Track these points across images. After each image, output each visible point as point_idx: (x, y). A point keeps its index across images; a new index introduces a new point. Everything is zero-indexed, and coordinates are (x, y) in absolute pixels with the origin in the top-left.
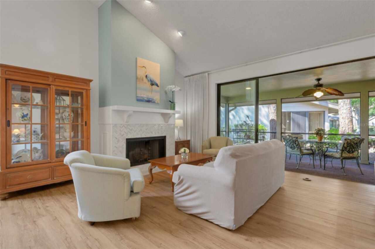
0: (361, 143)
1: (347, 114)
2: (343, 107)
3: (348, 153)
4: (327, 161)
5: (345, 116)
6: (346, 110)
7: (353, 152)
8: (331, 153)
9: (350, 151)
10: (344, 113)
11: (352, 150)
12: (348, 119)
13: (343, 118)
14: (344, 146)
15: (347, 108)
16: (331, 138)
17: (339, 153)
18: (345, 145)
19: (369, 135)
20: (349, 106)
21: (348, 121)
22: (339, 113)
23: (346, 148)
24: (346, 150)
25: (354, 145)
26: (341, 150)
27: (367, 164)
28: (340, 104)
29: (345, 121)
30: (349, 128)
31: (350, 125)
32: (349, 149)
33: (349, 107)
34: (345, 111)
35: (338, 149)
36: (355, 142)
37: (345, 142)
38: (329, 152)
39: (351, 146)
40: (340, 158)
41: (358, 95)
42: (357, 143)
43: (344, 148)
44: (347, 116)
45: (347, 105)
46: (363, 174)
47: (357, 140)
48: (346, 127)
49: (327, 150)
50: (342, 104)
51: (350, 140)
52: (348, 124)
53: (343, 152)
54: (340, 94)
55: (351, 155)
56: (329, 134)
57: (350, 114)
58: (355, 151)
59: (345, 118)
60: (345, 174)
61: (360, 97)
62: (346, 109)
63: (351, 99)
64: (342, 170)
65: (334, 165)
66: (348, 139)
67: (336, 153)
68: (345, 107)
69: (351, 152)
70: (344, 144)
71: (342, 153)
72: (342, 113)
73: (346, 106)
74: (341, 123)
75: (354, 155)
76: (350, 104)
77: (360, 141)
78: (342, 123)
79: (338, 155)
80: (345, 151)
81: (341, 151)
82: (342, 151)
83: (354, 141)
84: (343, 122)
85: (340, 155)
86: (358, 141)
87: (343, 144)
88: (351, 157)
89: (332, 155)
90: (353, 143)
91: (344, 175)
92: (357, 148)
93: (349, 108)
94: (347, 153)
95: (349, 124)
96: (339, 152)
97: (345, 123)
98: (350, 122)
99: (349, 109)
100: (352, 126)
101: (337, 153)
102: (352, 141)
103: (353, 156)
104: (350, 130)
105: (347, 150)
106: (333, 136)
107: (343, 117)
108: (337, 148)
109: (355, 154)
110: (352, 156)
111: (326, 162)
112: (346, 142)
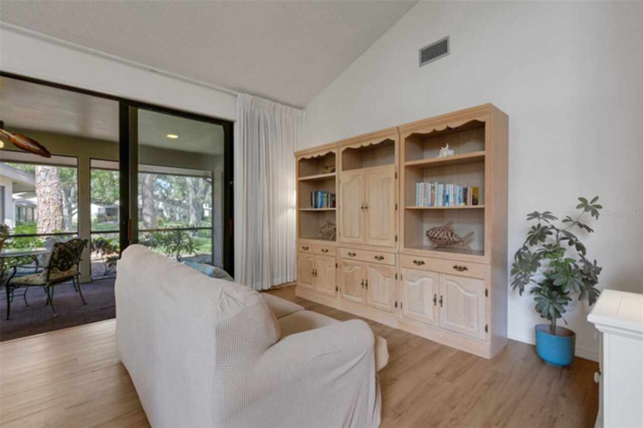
0: (82, 249)
1: (53, 196)
2: (44, 180)
3: (61, 270)
4: (13, 297)
5: (49, 199)
6: (50, 188)
7: (69, 267)
8: (24, 278)
9: (64, 267)
10: (47, 193)
11: (68, 264)
12: (55, 204)
13: (44, 202)
14: (52, 258)
15: (52, 184)
16: (21, 243)
17: (41, 274)
18: (56, 257)
19: (92, 233)
20: (56, 181)
21: (55, 209)
22: (37, 191)
23: (56, 262)
24: (56, 266)
25: (71, 253)
26: (47, 268)
27: (88, 283)
28: (39, 175)
29: (48, 209)
30: (56, 221)
31: (59, 216)
32: (63, 263)
33: (55, 183)
34: (48, 190)
35: (40, 265)
36: (74, 247)
37: (55, 249)
38: (20, 276)
39: (66, 257)
40: (45, 284)
41: (74, 161)
42: (76, 249)
43: (52, 261)
44: (52, 199)
45: (53, 178)
46: (85, 304)
47: (76, 243)
48: (50, 220)
49: (15, 272)
50: (43, 174)
51: (64, 244)
52: (54, 215)
53: (51, 271)
54: (42, 151)
55: (66, 274)
56: (16, 236)
57: (58, 195)
58: (73, 264)
59: (49, 203)
60: (55, 315)
61: (77, 167)
62: (50, 186)
63: (60, 168)
64: (49, 307)
65: (30, 301)
66: (61, 244)
67: (36, 275)
68: (49, 182)
69: (66, 268)
70: (54, 253)
71: (49, 273)
72: (44, 192)
73: (51, 179)
74: (42, 211)
75: (71, 272)
76: (57, 176)
77: (81, 246)
78: (44, 212)
79: (39, 279)
80: (54, 268)
81: (47, 270)
82: (50, 268)
83: (71, 245)
84: (46, 209)
85: (45, 278)
86: (79, 245)
87: (51, 254)
88: (67, 277)
89: (26, 281)
90: (69, 251)
91: (53, 318)
92: (76, 259)
93: (56, 185)
94: (59, 271)
95: (56, 213)
96: (41, 272)
97: (48, 211)
98: (58, 209)
99: (57, 187)
100: (62, 217)
101: (39, 275)
102: (69, 246)
103: (70, 274)
104: (59, 225)
105: (59, 265)
106: (24, 238)
107: (45, 199)
108: (37, 263)
109: (74, 269)
110: (68, 275)
111: (11, 299)
112: (57, 249)
